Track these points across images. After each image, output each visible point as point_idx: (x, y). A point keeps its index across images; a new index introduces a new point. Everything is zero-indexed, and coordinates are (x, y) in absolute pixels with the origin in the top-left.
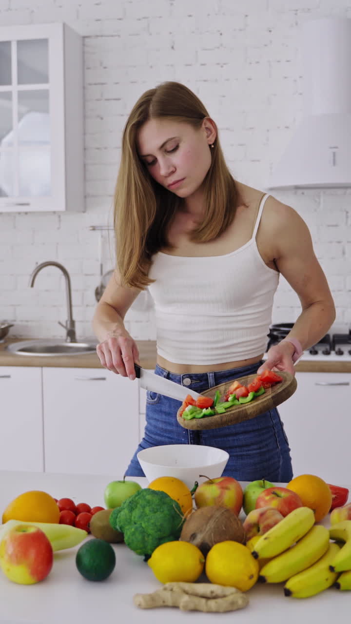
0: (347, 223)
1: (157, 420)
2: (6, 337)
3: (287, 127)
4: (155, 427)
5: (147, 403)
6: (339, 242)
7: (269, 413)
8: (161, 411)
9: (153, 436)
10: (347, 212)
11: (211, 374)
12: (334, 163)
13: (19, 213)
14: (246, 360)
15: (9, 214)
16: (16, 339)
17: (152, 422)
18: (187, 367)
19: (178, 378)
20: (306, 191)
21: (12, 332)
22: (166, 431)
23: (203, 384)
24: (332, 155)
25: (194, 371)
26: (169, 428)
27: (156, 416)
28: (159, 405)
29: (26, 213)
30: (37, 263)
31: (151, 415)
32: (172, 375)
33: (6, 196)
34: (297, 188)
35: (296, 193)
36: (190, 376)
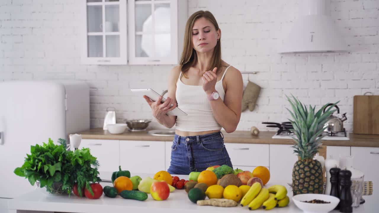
0: (322, 70)
1: (176, 158)
2: (147, 128)
3: (291, 21)
4: (176, 161)
5: (172, 151)
6: (318, 80)
7: (223, 153)
8: (177, 154)
9: (174, 165)
10: (322, 65)
11: (198, 137)
12: (312, 40)
13: (155, 65)
14: (212, 131)
15: (149, 65)
16: (152, 129)
17: (174, 159)
18: (187, 133)
19: (184, 139)
20: (300, 54)
21: (150, 125)
22: (180, 162)
23: (194, 141)
24: (311, 36)
25: (190, 135)
26: (181, 160)
27: (175, 156)
28: (176, 151)
29: (158, 65)
30: (163, 90)
31: (173, 156)
32: (182, 137)
33: (147, 56)
34: (295, 53)
35: (295, 55)
36: (189, 137)
